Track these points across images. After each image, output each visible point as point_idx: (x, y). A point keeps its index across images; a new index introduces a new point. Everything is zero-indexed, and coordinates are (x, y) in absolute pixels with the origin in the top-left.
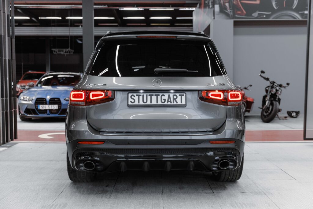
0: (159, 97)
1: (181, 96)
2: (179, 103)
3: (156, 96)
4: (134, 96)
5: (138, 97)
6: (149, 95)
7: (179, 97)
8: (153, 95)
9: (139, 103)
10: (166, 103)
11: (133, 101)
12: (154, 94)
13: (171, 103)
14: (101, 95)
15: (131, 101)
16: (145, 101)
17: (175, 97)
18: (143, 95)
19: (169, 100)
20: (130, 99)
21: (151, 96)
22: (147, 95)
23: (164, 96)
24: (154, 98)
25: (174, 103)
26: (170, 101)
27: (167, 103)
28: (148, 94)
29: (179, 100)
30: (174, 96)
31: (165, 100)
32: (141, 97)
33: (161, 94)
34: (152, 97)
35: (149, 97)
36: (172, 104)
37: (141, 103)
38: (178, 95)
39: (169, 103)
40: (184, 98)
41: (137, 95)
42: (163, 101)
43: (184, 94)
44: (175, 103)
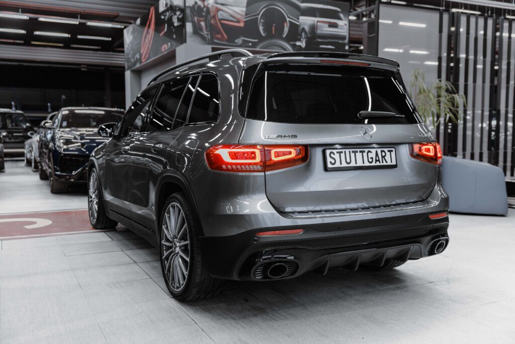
0: (365, 154)
1: (390, 151)
2: (389, 163)
3: (361, 153)
4: (334, 154)
5: (338, 154)
6: (353, 152)
7: (388, 154)
8: (357, 152)
9: (341, 164)
10: (373, 164)
11: (333, 162)
12: (358, 150)
13: (380, 162)
14: (290, 153)
15: (331, 162)
16: (348, 161)
17: (384, 154)
18: (345, 152)
19: (377, 159)
20: (329, 160)
21: (355, 152)
22: (350, 152)
23: (371, 152)
24: (359, 155)
25: (383, 162)
26: (379, 160)
27: (376, 163)
28: (351, 150)
29: (388, 158)
30: (382, 151)
31: (372, 158)
32: (343, 155)
33: (366, 150)
34: (357, 154)
35: (353, 155)
36: (381, 164)
37: (344, 165)
38: (386, 150)
39: (378, 164)
40: (393, 154)
41: (337, 152)
42: (370, 160)
43: (393, 149)
44: (385, 163)
